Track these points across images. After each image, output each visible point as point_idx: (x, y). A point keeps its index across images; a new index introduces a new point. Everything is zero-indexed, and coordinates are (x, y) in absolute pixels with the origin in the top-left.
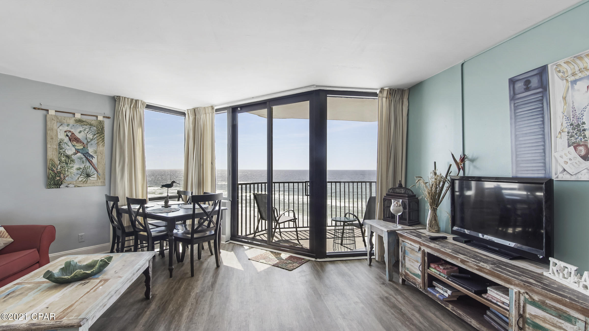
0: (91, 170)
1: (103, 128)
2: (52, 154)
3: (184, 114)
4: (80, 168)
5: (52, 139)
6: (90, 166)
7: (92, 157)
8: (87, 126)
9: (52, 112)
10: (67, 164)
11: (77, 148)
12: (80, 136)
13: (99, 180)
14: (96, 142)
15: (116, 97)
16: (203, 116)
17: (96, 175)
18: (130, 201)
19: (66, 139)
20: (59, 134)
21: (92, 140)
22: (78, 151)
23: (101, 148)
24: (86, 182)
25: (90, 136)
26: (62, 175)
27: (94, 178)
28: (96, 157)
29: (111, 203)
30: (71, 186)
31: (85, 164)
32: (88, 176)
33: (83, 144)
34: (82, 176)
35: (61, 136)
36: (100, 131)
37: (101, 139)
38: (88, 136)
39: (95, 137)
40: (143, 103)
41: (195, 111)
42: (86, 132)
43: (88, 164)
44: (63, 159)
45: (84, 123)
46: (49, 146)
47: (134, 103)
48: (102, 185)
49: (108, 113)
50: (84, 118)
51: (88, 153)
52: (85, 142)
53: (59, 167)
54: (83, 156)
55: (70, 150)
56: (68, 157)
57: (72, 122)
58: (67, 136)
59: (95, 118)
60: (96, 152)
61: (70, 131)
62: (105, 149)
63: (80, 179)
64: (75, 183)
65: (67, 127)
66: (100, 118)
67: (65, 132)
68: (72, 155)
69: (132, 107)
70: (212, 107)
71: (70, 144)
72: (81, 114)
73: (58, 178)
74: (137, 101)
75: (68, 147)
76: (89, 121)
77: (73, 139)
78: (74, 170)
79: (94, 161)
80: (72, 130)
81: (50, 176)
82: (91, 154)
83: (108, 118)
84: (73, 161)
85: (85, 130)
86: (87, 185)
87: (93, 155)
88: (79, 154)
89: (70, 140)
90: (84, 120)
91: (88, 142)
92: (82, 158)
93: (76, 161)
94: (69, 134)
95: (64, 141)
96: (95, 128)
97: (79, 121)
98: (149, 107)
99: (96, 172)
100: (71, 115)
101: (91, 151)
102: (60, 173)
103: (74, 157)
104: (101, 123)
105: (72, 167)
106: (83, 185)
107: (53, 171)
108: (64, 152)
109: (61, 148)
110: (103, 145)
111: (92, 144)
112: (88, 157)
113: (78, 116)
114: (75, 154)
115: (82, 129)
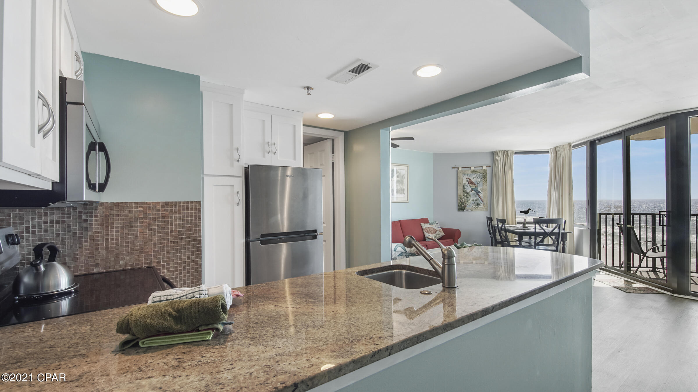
0: (480, 201)
1: (486, 174)
2: (461, 192)
3: (548, 152)
4: (474, 200)
5: (460, 184)
6: (479, 199)
7: (480, 193)
8: (477, 174)
9: (460, 169)
10: (467, 197)
11: (472, 188)
12: (473, 180)
13: (484, 208)
14: (482, 183)
15: (494, 152)
16: (562, 153)
17: (482, 204)
18: (499, 221)
19: (467, 183)
20: (463, 180)
21: (480, 182)
22: (472, 190)
23: (485, 187)
24: (477, 208)
25: (479, 180)
26: (465, 204)
27: (481, 206)
28: (482, 193)
29: (489, 221)
30: (469, 210)
31: (476, 197)
32: (478, 204)
33: (475, 185)
34: (474, 205)
35: (465, 181)
36: (485, 176)
37: (485, 181)
38: (478, 180)
39: (482, 180)
40: (512, 152)
41: (556, 150)
42: (477, 178)
43: (478, 197)
44: (465, 195)
45: (476, 172)
46: (459, 188)
47: (506, 153)
48: (486, 211)
49: (489, 163)
50: (476, 169)
51: (478, 190)
52: (476, 184)
53: (463, 199)
54: (475, 193)
55: (469, 190)
56: (468, 193)
57: (469, 172)
58: (467, 181)
59: (481, 168)
60: (482, 190)
61: (469, 178)
62: (487, 187)
63: (474, 207)
64: (471, 209)
65: (467, 176)
66: (485, 168)
67: (466, 179)
68: (470, 192)
69: (504, 156)
70: (570, 145)
71: (469, 186)
72: (474, 167)
73: (463, 206)
74: (507, 151)
75: (467, 188)
76: (478, 171)
77: (470, 182)
78: (470, 201)
79: (481, 195)
80: (470, 178)
81: (460, 205)
82: (479, 191)
83: (489, 166)
84: (470, 196)
85: (476, 176)
86: (477, 210)
87: (480, 192)
88: (473, 191)
89: (469, 183)
90: (475, 170)
91: (478, 184)
92: (475, 194)
93: (472, 196)
94: (468, 180)
95: (466, 184)
96: (482, 174)
97: (473, 172)
98: (516, 153)
99: (482, 202)
100: (469, 169)
101: (479, 189)
102: (464, 203)
103: (470, 193)
104: (485, 170)
105: (470, 199)
106: (475, 210)
107: (461, 201)
108: (466, 190)
109: (464, 189)
110: (486, 185)
111: (480, 185)
112: (477, 192)
113: (473, 168)
114: (471, 191)
115: (474, 176)
